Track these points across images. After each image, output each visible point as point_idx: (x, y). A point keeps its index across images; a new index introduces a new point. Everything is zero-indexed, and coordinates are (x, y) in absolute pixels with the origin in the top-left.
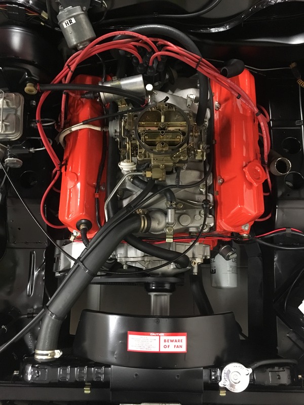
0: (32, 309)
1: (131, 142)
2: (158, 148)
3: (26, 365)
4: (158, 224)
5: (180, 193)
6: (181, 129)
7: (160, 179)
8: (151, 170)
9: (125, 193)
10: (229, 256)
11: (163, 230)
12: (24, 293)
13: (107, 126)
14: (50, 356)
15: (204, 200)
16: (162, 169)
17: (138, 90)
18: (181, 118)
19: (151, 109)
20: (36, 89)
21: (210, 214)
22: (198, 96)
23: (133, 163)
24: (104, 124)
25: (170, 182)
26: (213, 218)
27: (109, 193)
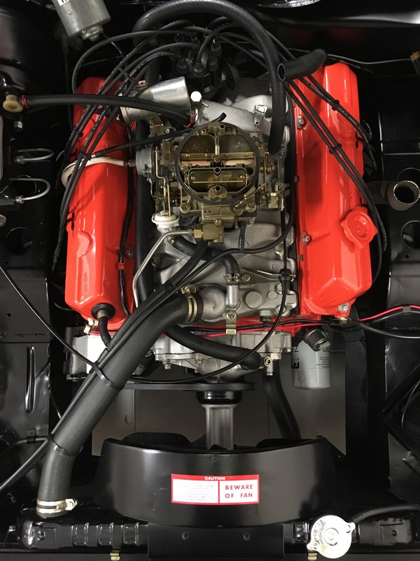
0: (33, 431)
1: (170, 184)
2: (211, 195)
3: (24, 521)
4: (214, 308)
5: (245, 260)
6: (246, 163)
7: (216, 241)
8: (201, 228)
9: (163, 261)
10: (318, 346)
11: (221, 316)
12: (21, 408)
13: (133, 158)
14: (59, 508)
15: (282, 270)
16: (218, 227)
17: (178, 101)
18: (245, 146)
19: (199, 132)
20: (21, 104)
21: (292, 289)
22: (271, 106)
23: (174, 217)
24: (129, 156)
25: (231, 243)
26: (295, 296)
27: (139, 262)
